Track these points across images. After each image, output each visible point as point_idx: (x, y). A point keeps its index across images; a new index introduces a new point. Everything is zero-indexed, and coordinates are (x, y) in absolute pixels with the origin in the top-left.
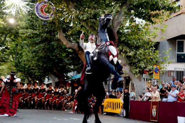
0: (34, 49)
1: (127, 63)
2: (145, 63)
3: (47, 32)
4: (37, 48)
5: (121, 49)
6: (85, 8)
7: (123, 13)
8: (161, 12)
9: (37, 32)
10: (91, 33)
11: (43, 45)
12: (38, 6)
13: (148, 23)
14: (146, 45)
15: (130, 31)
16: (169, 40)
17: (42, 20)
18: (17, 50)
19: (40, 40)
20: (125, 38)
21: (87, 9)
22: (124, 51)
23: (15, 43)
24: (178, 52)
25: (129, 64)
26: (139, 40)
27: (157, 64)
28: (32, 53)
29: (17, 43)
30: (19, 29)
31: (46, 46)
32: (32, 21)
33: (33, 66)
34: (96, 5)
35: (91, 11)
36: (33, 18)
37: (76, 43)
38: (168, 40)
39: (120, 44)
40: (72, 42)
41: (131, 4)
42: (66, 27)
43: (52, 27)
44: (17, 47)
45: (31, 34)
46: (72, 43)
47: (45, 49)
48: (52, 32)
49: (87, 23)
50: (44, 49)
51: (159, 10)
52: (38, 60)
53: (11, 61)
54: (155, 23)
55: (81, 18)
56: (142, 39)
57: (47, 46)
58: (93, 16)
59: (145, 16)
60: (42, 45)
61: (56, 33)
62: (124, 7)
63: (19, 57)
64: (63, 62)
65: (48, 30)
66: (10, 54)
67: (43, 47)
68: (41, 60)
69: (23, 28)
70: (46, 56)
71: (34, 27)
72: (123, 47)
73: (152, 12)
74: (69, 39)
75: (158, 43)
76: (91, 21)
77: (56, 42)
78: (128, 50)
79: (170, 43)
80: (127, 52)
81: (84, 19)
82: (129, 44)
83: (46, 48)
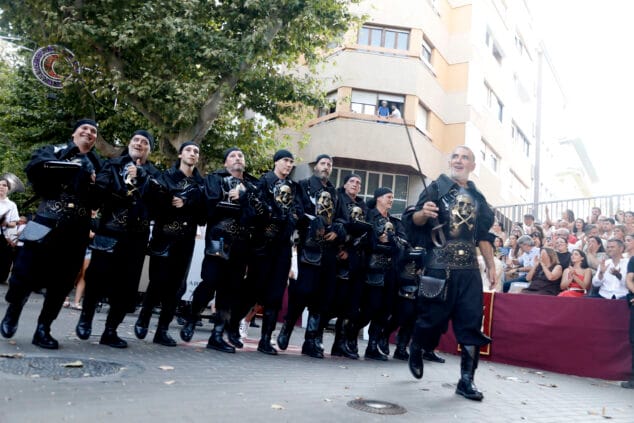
3: (59, 119)
6: (143, 72)
7: (221, 95)
8: (297, 104)
9: (36, 114)
12: (39, 55)
13: (272, 122)
15: (235, 134)
17: (50, 90)
21: (147, 74)
26: (252, 155)
32: (27, 90)
34: (167, 72)
35: (155, 80)
36: (30, 83)
41: (239, 81)
49: (146, 107)
51: (294, 101)
54: (285, 125)
55: (132, 92)
58: (159, 92)
59: (266, 109)
62: (224, 84)
73: (281, 103)
76: (153, 103)
81: (140, 94)
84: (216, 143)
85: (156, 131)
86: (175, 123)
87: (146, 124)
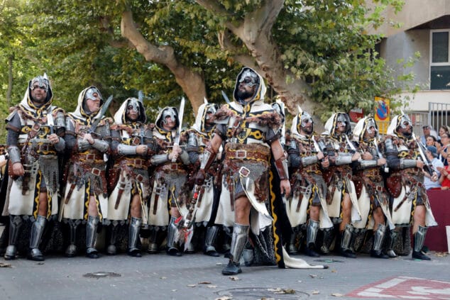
0: (59, 65)
1: (306, 94)
2: (352, 93)
4: (65, 65)
5: (292, 60)
9: (65, 20)
10: (211, 17)
11: (83, 56)
14: (355, 46)
15: (313, 9)
16: (412, 32)
18: (11, 72)
19: (74, 41)
20: (300, 29)
22: (299, 63)
23: (6, 52)
24: (434, 61)
25: (311, 97)
26: (339, 32)
27: (384, 95)
29: (11, 53)
30: (17, 15)
31: (90, 58)
37: (169, 48)
38: (409, 31)
39: (289, 46)
40: (158, 46)
42: (140, 5)
43: (103, 8)
44: (11, 63)
45: (50, 28)
46: (160, 48)
47: (88, 66)
48: (105, 19)
50: (84, 65)
56: (346, 29)
57: (93, 57)
60: (79, 55)
61: (116, 21)
65: (95, 15)
67: (82, 61)
69: (27, 12)
71: (57, 8)
72: (298, 52)
74: (151, 38)
75: (384, 40)
77: (117, 46)
78: (311, 62)
79: (413, 40)
80: (309, 67)
82: (313, 44)
83: (90, 63)
84: (291, 26)
85: (217, 22)
86: (238, 7)
87: (204, 15)
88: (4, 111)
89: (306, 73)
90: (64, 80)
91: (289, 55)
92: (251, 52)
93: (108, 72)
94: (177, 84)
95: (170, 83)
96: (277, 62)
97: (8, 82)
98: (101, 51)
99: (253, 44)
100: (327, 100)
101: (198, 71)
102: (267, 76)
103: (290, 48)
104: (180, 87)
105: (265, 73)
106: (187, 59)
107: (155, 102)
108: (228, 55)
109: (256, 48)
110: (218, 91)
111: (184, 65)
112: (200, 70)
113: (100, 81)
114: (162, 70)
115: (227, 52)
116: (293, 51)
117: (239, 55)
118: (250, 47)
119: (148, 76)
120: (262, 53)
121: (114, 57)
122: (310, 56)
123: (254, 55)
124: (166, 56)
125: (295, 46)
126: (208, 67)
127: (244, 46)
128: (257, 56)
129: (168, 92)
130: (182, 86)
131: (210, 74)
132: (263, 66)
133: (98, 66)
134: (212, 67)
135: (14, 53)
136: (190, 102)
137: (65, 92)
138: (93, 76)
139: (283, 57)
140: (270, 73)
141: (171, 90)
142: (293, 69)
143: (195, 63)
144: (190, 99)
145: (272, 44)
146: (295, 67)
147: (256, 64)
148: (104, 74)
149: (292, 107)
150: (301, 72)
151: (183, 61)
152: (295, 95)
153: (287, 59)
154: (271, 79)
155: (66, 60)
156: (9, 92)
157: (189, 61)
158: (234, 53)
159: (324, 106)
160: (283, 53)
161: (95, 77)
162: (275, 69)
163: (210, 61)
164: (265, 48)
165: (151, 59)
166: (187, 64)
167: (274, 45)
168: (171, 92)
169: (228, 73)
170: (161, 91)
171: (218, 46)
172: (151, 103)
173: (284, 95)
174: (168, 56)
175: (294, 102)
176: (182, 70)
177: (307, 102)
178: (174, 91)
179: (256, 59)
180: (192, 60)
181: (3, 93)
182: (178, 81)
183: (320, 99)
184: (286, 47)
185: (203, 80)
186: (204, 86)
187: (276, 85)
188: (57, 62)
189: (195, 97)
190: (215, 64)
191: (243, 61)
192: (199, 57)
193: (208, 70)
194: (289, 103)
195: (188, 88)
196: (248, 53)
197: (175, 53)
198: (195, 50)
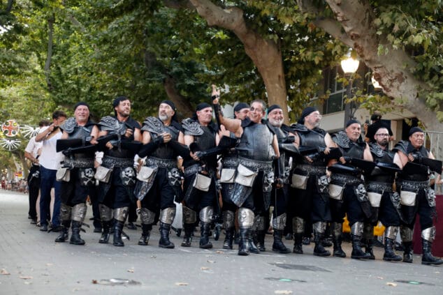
0: (105, 31)
1: (407, 70)
4: (112, 30)
5: (389, 24)
11: (133, 19)
18: (51, 38)
22: (396, 29)
23: (45, 13)
25: (415, 74)
28: (99, 44)
29: (51, 14)
31: (141, 21)
33: (104, 87)
37: (237, 10)
39: (387, 7)
40: (224, 7)
44: (52, 28)
47: (140, 32)
50: (134, 30)
52: (118, 69)
53: (35, 72)
60: (128, 18)
63: (59, 58)
64: (196, 75)
66: (32, 50)
67: (131, 25)
68: (128, 69)
70: (144, 55)
72: (397, 14)
78: (412, 27)
88: (42, 85)
89: (406, 43)
90: (110, 47)
91: (386, 18)
92: (336, 15)
93: (165, 40)
94: (246, 56)
95: (237, 53)
96: (369, 27)
97: (47, 50)
98: (155, 13)
99: (338, 5)
100: (436, 78)
101: (273, 39)
102: (356, 46)
103: (388, 10)
104: (250, 59)
105: (354, 42)
106: (261, 24)
107: (218, 77)
108: (307, 19)
109: (343, 9)
110: (297, 65)
111: (255, 31)
112: (276, 37)
113: (153, 50)
114: (229, 38)
115: (306, 15)
116: (391, 13)
117: (322, 19)
118: (335, 9)
119: (211, 45)
120: (349, 16)
121: (170, 21)
122: (412, 20)
123: (339, 19)
124: (233, 20)
125: (394, 7)
126: (286, 33)
127: (327, 7)
128: (344, 20)
129: (236, 65)
130: (252, 58)
131: (288, 43)
132: (352, 33)
133: (153, 32)
134: (292, 34)
135: (54, 14)
136: (261, 79)
137: (112, 63)
138: (145, 44)
139: (377, 22)
140: (360, 43)
141: (239, 63)
142: (390, 37)
143: (270, 30)
144: (262, 74)
145: (364, 5)
146: (393, 34)
147: (343, 31)
148: (159, 42)
149: (388, 86)
150: (399, 41)
151: (254, 27)
152: (392, 71)
153: (383, 23)
154: (362, 50)
155: (113, 25)
156: (48, 62)
157: (263, 26)
158: (314, 16)
159: (431, 85)
160: (377, 17)
161: (149, 45)
162: (367, 37)
163: (289, 27)
164: (355, 10)
165: (214, 23)
166: (259, 30)
167: (367, 6)
168: (239, 65)
169: (311, 43)
170: (226, 64)
171: (296, 8)
172: (214, 78)
173: (378, 71)
174: (236, 19)
175: (391, 80)
176: (253, 37)
177: (409, 80)
178: (243, 64)
179: (343, 24)
180: (266, 25)
181: (41, 64)
182: (248, 52)
183: (426, 77)
184: (382, 8)
185: (279, 50)
186: (280, 59)
187: (367, 57)
188: (102, 26)
189: (268, 71)
190: (296, 31)
191: (328, 27)
192: (275, 22)
193: (287, 38)
194: (385, 81)
195: (260, 60)
196: (332, 16)
197: (244, 16)
198: (266, 12)
